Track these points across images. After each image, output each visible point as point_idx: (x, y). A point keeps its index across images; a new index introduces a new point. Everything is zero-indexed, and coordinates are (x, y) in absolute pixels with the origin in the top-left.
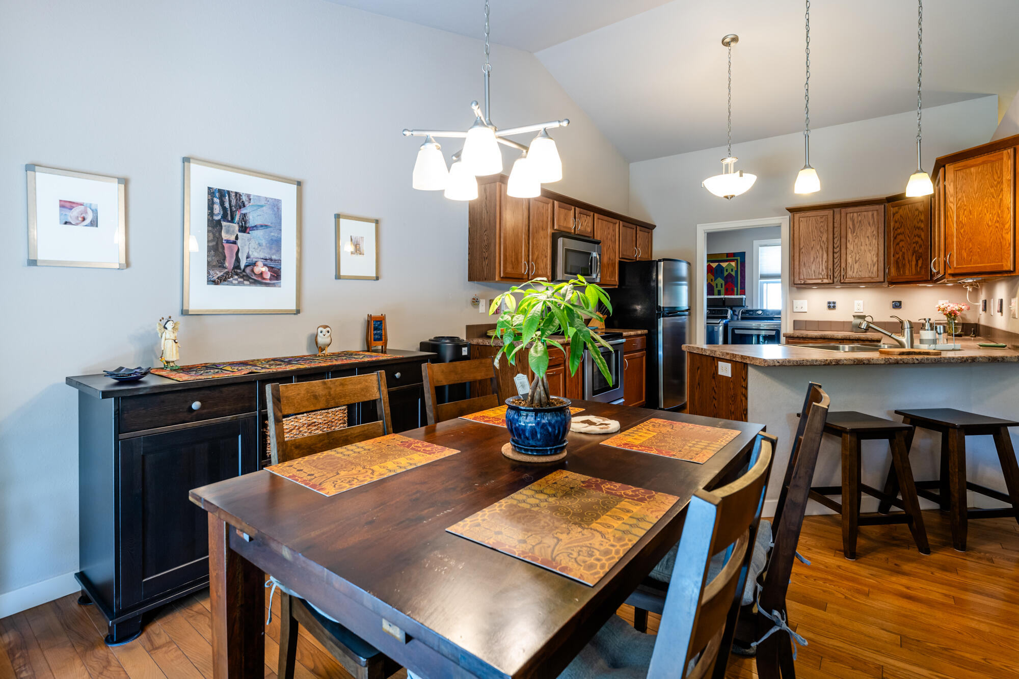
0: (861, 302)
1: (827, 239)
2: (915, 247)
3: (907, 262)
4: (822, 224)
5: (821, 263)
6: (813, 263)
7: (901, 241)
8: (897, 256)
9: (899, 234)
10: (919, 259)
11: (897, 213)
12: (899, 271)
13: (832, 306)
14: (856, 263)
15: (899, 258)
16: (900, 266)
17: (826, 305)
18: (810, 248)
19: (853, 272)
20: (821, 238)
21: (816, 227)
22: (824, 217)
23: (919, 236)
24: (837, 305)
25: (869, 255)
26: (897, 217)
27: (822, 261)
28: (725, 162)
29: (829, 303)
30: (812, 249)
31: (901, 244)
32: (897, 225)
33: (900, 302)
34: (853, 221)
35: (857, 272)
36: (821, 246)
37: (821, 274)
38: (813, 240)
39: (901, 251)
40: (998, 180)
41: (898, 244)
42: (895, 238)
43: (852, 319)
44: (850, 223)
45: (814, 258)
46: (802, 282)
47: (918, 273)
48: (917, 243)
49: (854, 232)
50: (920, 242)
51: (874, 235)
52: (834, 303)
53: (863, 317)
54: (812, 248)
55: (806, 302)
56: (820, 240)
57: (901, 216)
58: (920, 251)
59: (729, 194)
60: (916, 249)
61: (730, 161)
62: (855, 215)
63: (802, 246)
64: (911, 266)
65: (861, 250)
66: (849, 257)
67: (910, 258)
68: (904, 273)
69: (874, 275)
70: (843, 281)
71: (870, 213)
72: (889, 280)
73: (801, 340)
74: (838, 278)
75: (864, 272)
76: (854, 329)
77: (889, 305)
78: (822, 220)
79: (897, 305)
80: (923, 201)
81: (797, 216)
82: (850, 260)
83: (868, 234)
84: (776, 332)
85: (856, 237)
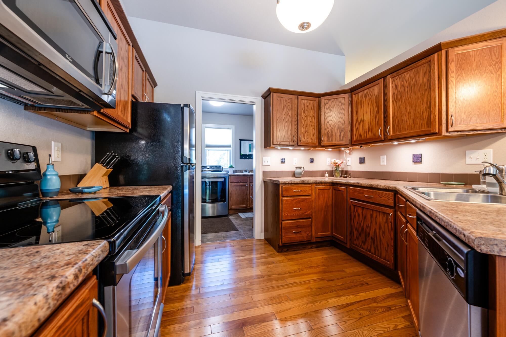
0: (298, 159)
1: (292, 115)
2: (339, 125)
3: (334, 133)
4: (289, 104)
5: (288, 131)
6: (284, 130)
7: (330, 121)
8: (328, 130)
9: (329, 117)
10: (342, 132)
11: (328, 103)
12: (329, 139)
13: (283, 161)
14: (306, 133)
15: (329, 131)
16: (330, 136)
17: (280, 161)
18: (283, 120)
19: (304, 139)
20: (289, 113)
21: (286, 105)
22: (290, 100)
23: (342, 118)
24: (286, 160)
25: (311, 128)
26: (328, 106)
27: (289, 129)
29: (282, 159)
30: (284, 121)
32: (328, 111)
33: (313, 159)
34: (304, 105)
35: (306, 139)
36: (288, 119)
37: (288, 138)
38: (285, 114)
39: (330, 127)
40: (496, 60)
41: (328, 123)
43: (294, 169)
44: (303, 107)
45: (285, 126)
46: (278, 144)
48: (340, 122)
49: (304, 113)
50: (342, 121)
51: (313, 116)
52: (284, 159)
53: (300, 168)
54: (284, 120)
55: (269, 158)
56: (288, 115)
57: (330, 106)
58: (343, 127)
60: (340, 126)
62: (305, 101)
64: (336, 136)
65: (308, 124)
66: (302, 128)
67: (336, 131)
68: (332, 140)
69: (313, 142)
70: (299, 144)
71: (312, 102)
72: (322, 144)
73: (289, 186)
74: (296, 142)
75: (309, 138)
76: (296, 176)
77: (309, 161)
78: (289, 101)
79: (312, 161)
80: (345, 97)
81: (275, 95)
82: (303, 131)
83: (311, 115)
84: (224, 179)
85: (306, 116)
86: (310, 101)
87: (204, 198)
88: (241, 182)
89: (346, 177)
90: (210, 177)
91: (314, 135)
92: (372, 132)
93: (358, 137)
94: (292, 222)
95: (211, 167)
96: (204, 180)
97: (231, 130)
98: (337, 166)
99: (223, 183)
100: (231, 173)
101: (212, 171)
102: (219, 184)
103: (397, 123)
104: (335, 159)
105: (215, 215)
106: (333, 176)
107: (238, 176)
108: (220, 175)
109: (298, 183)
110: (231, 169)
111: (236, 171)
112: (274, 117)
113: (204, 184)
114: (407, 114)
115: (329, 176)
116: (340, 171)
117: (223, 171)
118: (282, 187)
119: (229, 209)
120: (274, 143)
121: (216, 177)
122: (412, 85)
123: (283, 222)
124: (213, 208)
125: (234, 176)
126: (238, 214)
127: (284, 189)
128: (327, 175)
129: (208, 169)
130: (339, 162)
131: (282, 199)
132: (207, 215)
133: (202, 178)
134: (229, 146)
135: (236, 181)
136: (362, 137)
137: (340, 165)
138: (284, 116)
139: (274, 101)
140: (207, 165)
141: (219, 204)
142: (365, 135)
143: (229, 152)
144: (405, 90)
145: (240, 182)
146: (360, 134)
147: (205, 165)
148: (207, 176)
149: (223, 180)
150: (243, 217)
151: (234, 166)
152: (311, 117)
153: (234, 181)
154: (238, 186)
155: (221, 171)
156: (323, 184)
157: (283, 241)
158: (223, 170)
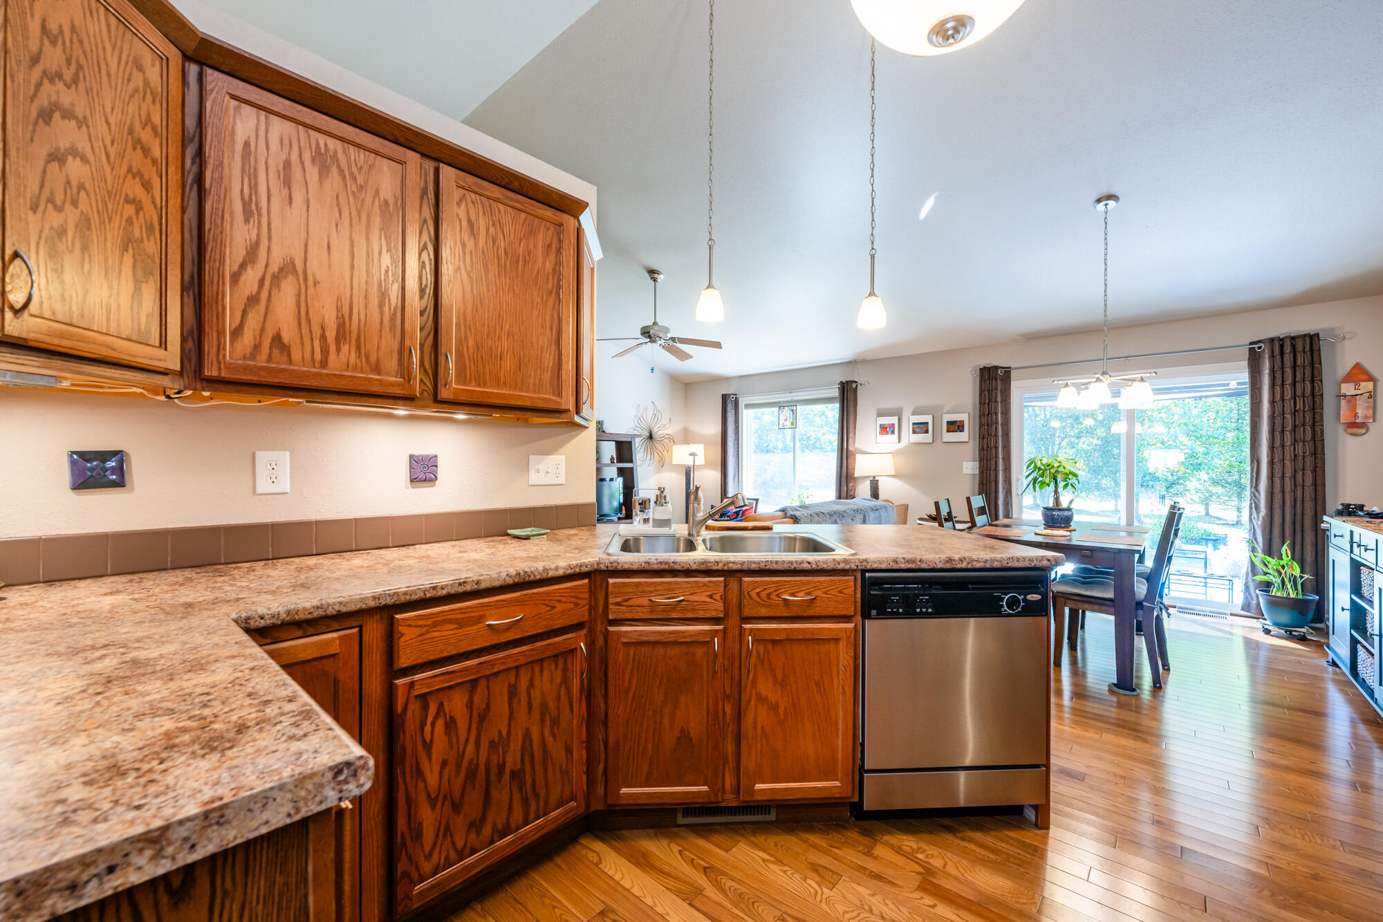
92: (358, 347)
93: (257, 347)
103: (471, 350)
114: (504, 338)
122: (519, 257)
136: (296, 355)
142: (318, 350)
144: (498, 258)
146: (277, 338)
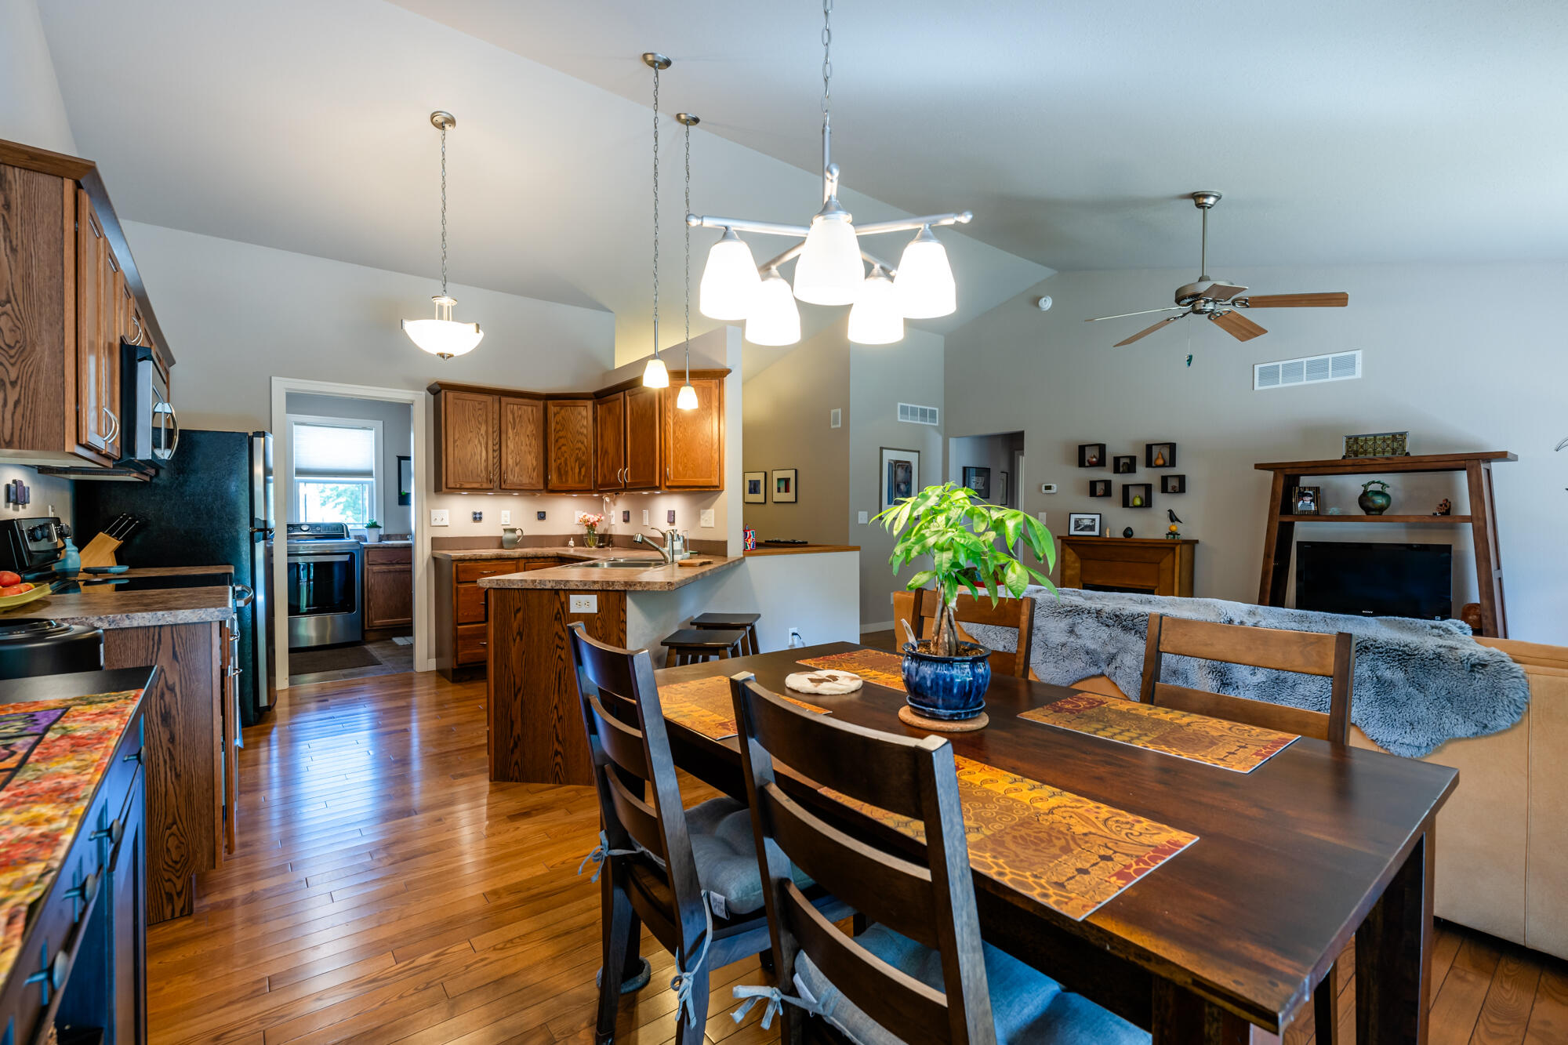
0: (508, 512)
1: (487, 432)
2: (578, 454)
3: (569, 468)
4: (480, 413)
5: (479, 462)
6: (470, 461)
7: (563, 445)
8: (559, 461)
9: (561, 438)
10: (582, 467)
11: (558, 413)
12: (562, 479)
13: (477, 517)
14: (517, 465)
15: (560, 464)
16: (563, 472)
17: (471, 517)
19: (514, 476)
20: (480, 429)
21: (473, 414)
22: (482, 404)
23: (583, 443)
24: (483, 516)
25: (529, 457)
26: (559, 418)
27: (481, 460)
28: (438, 301)
29: (475, 514)
30: (469, 443)
31: (563, 448)
32: (559, 427)
33: (544, 513)
34: (513, 415)
35: (518, 476)
36: (480, 440)
37: (480, 476)
38: (471, 432)
39: (563, 456)
41: (560, 448)
42: (557, 441)
43: (501, 533)
44: (510, 417)
45: (471, 454)
46: (458, 486)
47: (581, 482)
48: (580, 449)
49: (514, 428)
50: (583, 449)
51: (533, 435)
52: (480, 513)
53: (513, 531)
54: (469, 441)
55: (446, 511)
56: (478, 433)
57: (563, 418)
58: (584, 458)
59: (446, 351)
60: (580, 455)
61: (446, 301)
62: (515, 407)
63: (456, 438)
64: (574, 474)
65: (521, 450)
66: (510, 457)
67: (573, 465)
68: (567, 481)
69: (534, 482)
70: (503, 486)
71: (530, 408)
72: (550, 487)
73: (472, 564)
74: (498, 483)
75: (524, 477)
76: (505, 546)
77: (535, 516)
78: (481, 407)
79: (542, 516)
80: (586, 406)
81: (450, 395)
82: (510, 462)
83: (528, 433)
84: (350, 558)
85: (517, 434)
86: (526, 407)
87: (294, 603)
88: (398, 563)
89: (603, 547)
90: (312, 552)
91: (534, 471)
92: (615, 472)
93: (602, 478)
94: (477, 627)
95: (312, 526)
96: (293, 560)
97: (373, 432)
98: (591, 526)
99: (348, 567)
100: (372, 539)
101: (317, 538)
102: (336, 569)
104: (584, 514)
105: (328, 642)
106: (584, 545)
107: (388, 548)
108: (340, 546)
109: (489, 557)
110: (374, 531)
111: (388, 537)
112: (449, 438)
113: (293, 568)
114: (640, 455)
115: (576, 545)
116: (595, 535)
117: (348, 536)
118: (457, 566)
119: (366, 628)
120: (449, 486)
121: (328, 552)
122: (643, 415)
123: (459, 627)
124: (321, 627)
125: (379, 548)
126: (391, 639)
127: (460, 569)
128: (572, 543)
129: (306, 533)
130: (593, 518)
131: (457, 587)
132: (303, 644)
133: (289, 555)
134: (368, 474)
135: (384, 561)
136: (607, 478)
137: (596, 525)
138: (470, 435)
139: (448, 407)
140: (302, 521)
141: (339, 617)
142: (609, 476)
143: (367, 487)
144: (639, 420)
145: (394, 562)
146: (605, 474)
147: (294, 522)
148: (301, 549)
149: (346, 558)
150: (400, 644)
151: (381, 523)
152: (528, 436)
153: (380, 561)
154: (390, 572)
155: (342, 537)
156: (542, 560)
157: (459, 660)
158: (348, 533)
